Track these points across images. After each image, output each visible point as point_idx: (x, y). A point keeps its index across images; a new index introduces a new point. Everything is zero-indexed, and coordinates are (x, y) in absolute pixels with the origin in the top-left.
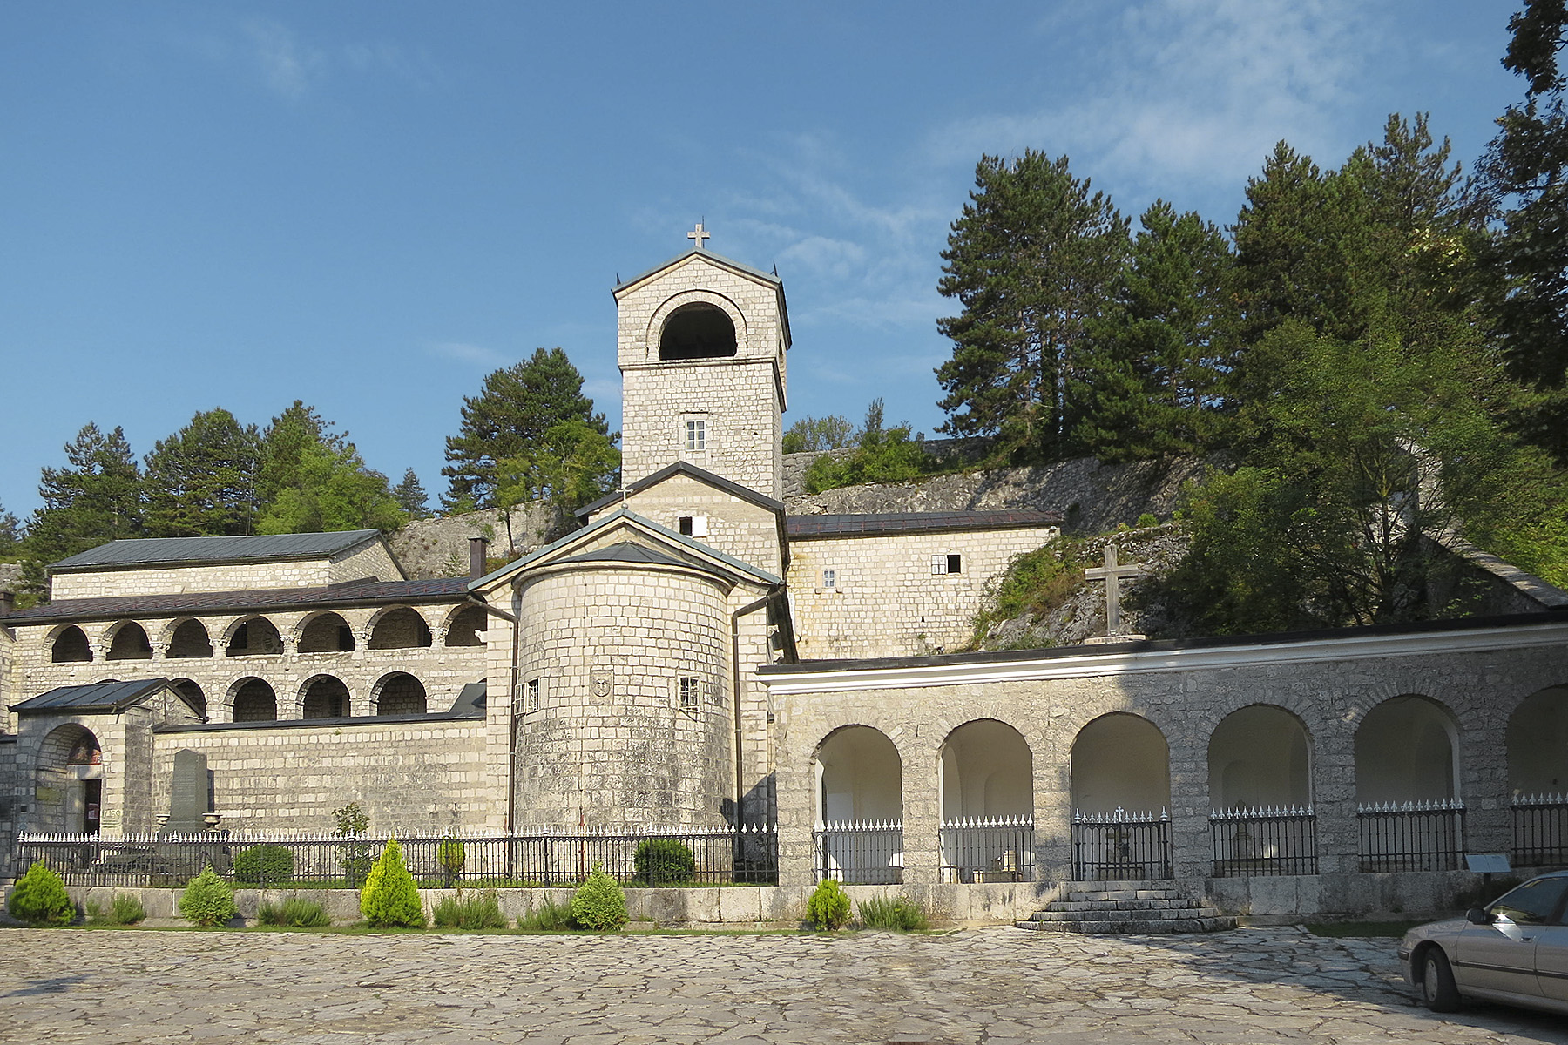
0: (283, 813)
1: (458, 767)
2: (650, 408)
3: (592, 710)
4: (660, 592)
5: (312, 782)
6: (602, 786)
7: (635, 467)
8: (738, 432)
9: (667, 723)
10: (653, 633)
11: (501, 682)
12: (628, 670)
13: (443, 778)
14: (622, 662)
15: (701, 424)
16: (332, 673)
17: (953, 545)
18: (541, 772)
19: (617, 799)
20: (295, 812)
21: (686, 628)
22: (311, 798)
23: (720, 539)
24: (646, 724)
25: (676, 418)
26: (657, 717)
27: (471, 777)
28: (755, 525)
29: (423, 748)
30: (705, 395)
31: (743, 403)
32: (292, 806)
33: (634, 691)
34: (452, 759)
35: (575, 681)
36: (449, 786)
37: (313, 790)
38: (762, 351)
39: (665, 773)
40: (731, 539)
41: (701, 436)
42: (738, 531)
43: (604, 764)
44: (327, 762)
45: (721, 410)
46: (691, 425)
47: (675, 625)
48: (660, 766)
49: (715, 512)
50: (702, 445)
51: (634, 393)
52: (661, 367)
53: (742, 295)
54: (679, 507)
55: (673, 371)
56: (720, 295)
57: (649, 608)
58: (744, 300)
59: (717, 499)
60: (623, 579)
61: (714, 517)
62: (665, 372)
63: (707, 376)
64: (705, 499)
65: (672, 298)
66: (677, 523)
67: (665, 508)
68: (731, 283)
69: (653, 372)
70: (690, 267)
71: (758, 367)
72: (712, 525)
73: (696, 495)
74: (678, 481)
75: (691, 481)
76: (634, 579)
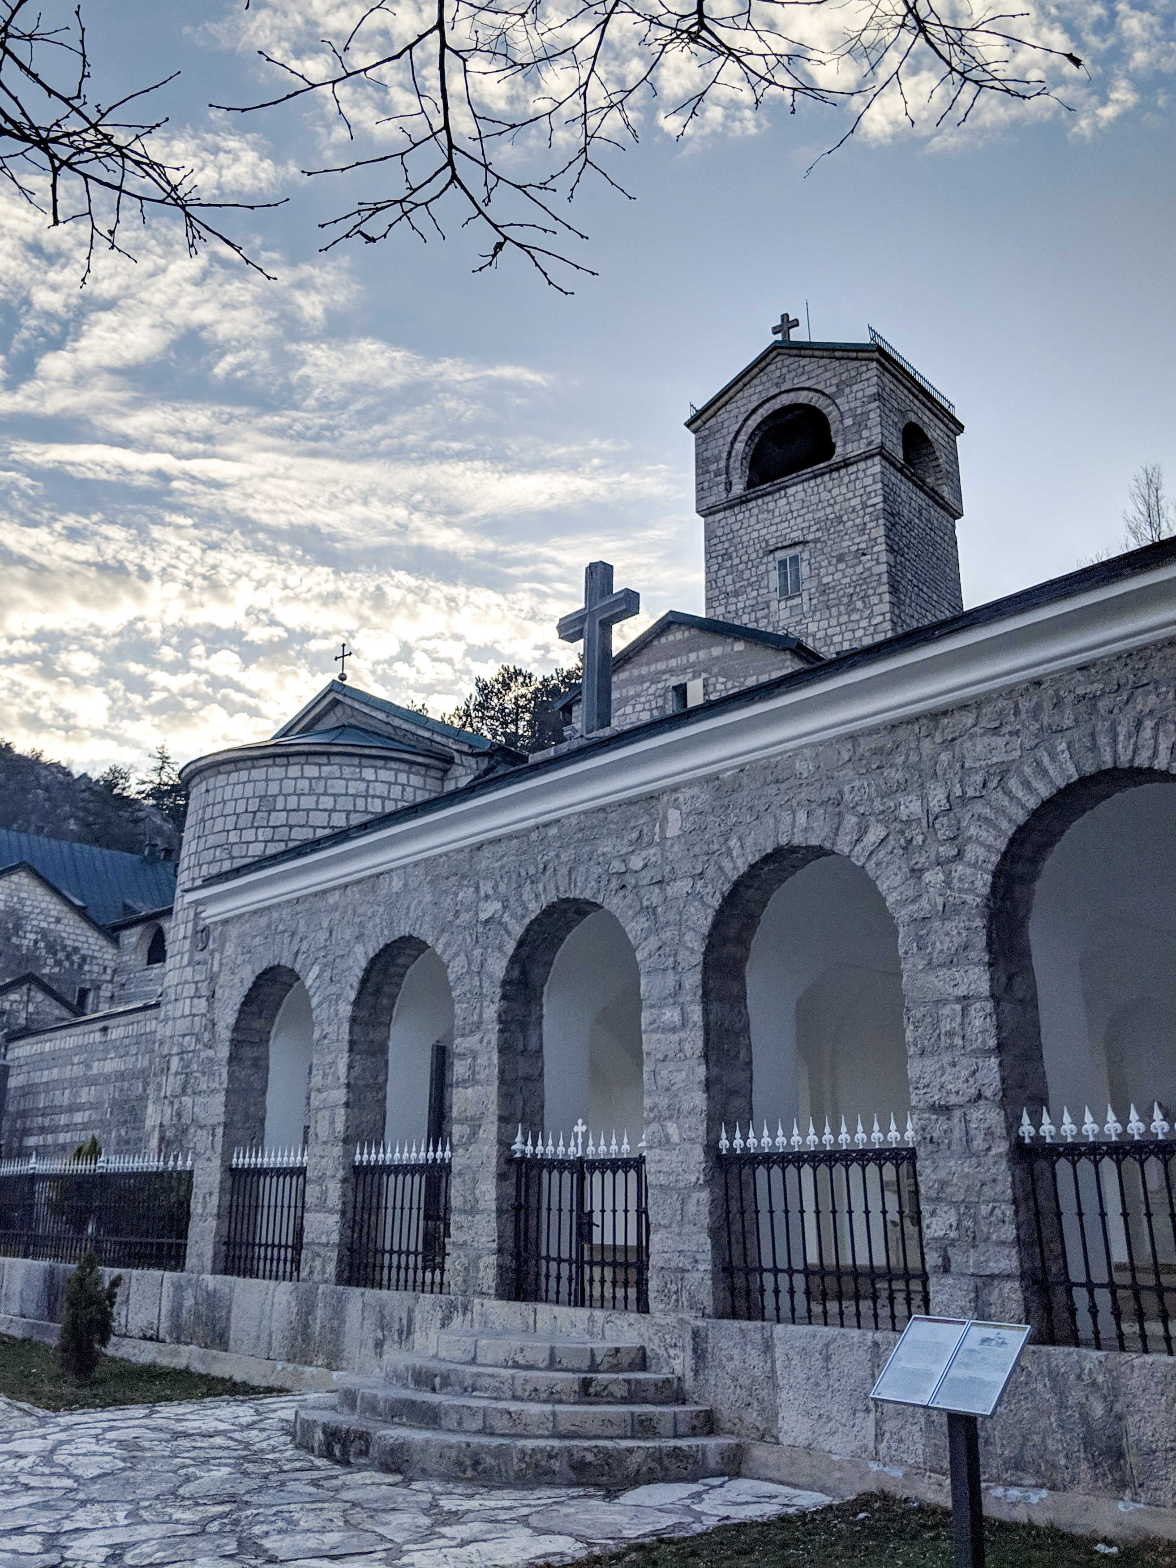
2: (734, 555)
4: (288, 786)
15: (795, 559)
25: (765, 560)
30: (800, 520)
31: (845, 518)
35: (182, 931)
37: (83, 1107)
38: (865, 442)
41: (796, 574)
45: (819, 534)
46: (782, 563)
47: (308, 833)
49: (714, 670)
50: (796, 587)
52: (743, 501)
53: (835, 381)
54: (671, 671)
55: (760, 501)
56: (809, 389)
57: (269, 812)
58: (837, 385)
59: (716, 651)
60: (244, 775)
61: (716, 676)
62: (750, 505)
63: (801, 495)
64: (702, 654)
65: (754, 411)
66: (670, 695)
67: (655, 678)
68: (821, 370)
69: (737, 510)
70: (772, 367)
71: (862, 465)
72: (711, 689)
73: (690, 651)
74: (671, 638)
75: (687, 634)
76: (256, 773)
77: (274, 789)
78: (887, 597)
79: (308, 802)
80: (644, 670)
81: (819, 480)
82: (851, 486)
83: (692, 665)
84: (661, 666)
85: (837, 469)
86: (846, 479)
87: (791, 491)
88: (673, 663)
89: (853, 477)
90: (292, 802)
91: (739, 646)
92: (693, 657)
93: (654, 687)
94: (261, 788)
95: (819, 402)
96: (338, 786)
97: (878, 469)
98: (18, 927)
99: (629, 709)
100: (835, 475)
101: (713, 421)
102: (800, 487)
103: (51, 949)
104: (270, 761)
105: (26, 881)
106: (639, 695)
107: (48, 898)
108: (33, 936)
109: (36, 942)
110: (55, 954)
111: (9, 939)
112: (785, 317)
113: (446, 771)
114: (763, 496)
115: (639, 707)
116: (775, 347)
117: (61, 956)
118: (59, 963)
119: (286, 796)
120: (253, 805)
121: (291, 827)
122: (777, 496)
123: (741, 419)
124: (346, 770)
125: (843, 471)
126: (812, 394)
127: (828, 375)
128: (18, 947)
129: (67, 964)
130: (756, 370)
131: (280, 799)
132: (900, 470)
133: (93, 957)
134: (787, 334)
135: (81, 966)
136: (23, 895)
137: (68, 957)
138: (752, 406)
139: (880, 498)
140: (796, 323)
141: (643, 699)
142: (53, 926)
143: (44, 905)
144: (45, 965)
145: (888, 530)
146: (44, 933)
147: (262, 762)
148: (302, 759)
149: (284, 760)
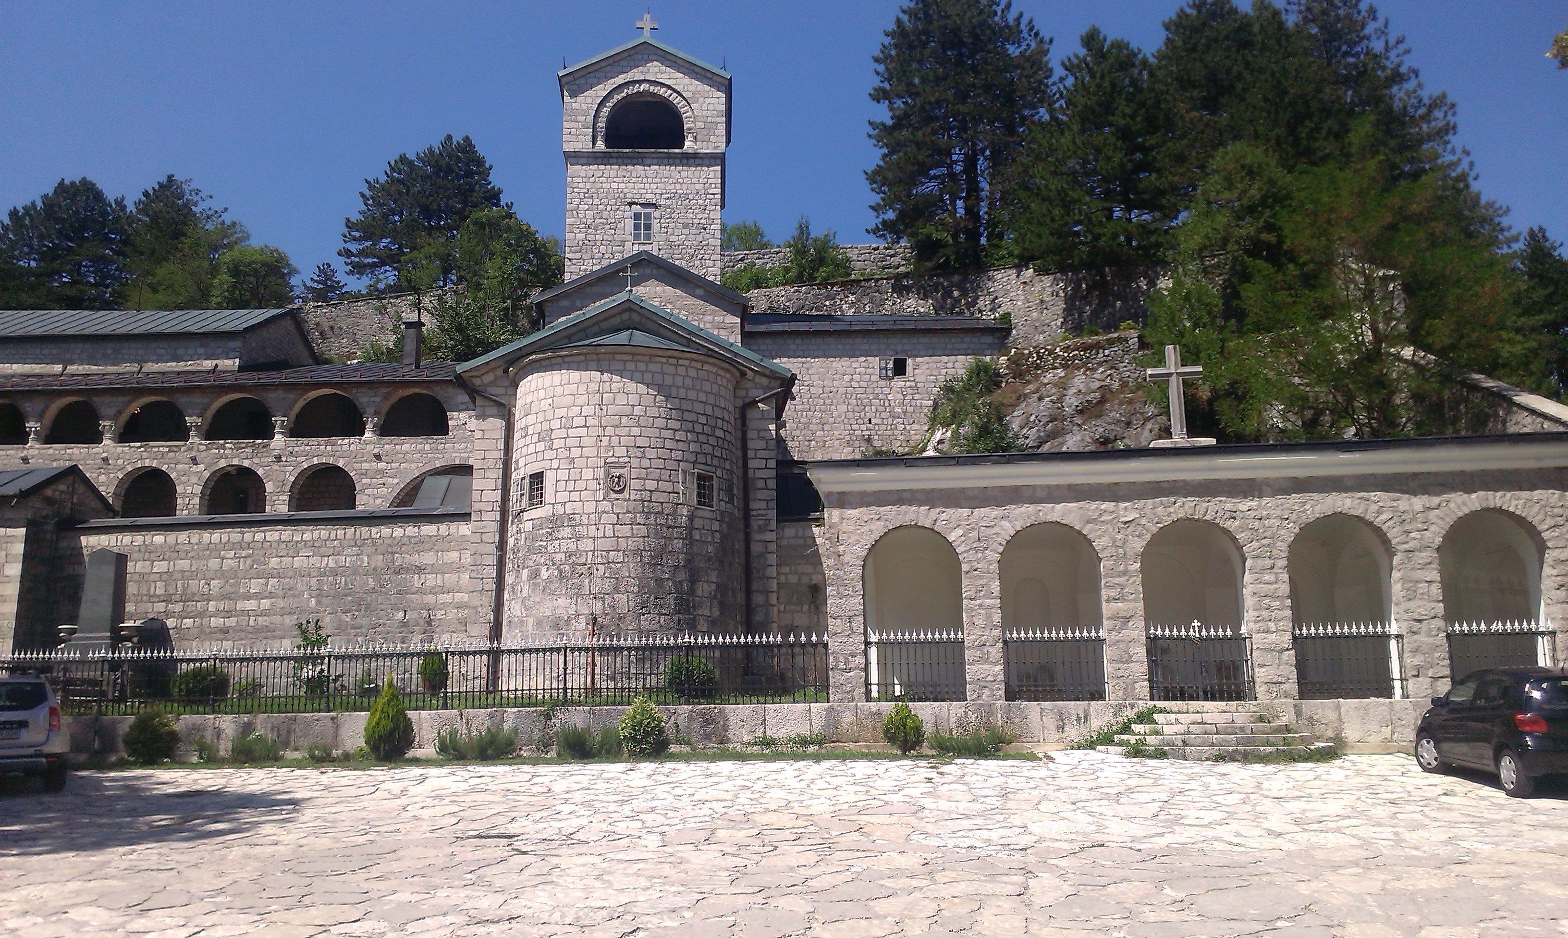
0: (216, 622)
1: (435, 570)
2: (595, 196)
3: (606, 506)
5: (255, 586)
6: (616, 590)
7: (578, 255)
8: (685, 226)
9: (685, 521)
11: (489, 474)
12: (645, 463)
13: (416, 581)
14: (639, 455)
15: (648, 216)
16: (246, 463)
17: (899, 348)
18: (544, 574)
19: (632, 604)
20: (232, 622)
22: (251, 605)
24: (663, 522)
25: (622, 208)
26: (674, 514)
27: (450, 578)
28: (718, 319)
29: (395, 547)
30: (653, 186)
31: (691, 197)
32: (228, 614)
33: (650, 485)
34: (428, 558)
35: (588, 474)
36: (421, 591)
37: (257, 596)
38: (711, 145)
39: (682, 576)
41: (648, 227)
43: (618, 565)
44: (274, 562)
45: (669, 202)
46: (637, 216)
48: (677, 567)
49: (678, 304)
50: (648, 237)
51: (580, 180)
52: (606, 156)
53: (691, 89)
55: (619, 161)
56: (669, 87)
58: (693, 93)
62: (611, 161)
63: (655, 167)
65: (621, 87)
68: (680, 75)
69: (599, 161)
71: (707, 162)
73: (658, 285)
74: (640, 271)
75: (654, 272)
76: (653, 367)
77: (668, 380)
81: (671, 160)
82: (697, 174)
83: (660, 296)
85: (686, 158)
86: (693, 167)
87: (648, 161)
89: (699, 167)
90: (682, 393)
94: (658, 379)
95: (677, 101)
97: (718, 168)
100: (685, 161)
101: (582, 81)
102: (655, 161)
114: (623, 157)
122: (635, 161)
125: (691, 160)
126: (670, 91)
127: (686, 81)
138: (620, 81)
139: (718, 190)
145: (722, 215)
147: (658, 359)
148: (687, 363)
149: (674, 361)
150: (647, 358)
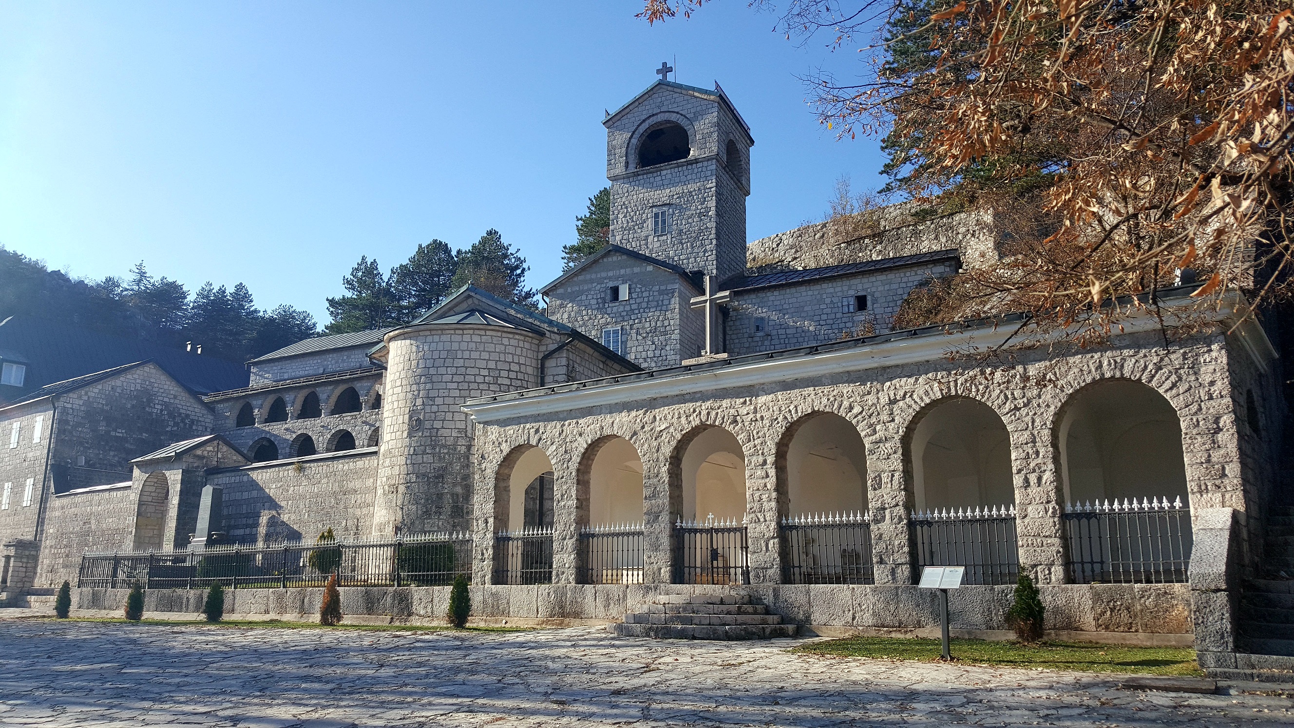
2: (628, 206)
3: (407, 441)
4: (464, 346)
6: (410, 502)
8: (690, 216)
9: (463, 449)
10: (456, 378)
12: (435, 408)
13: (353, 499)
14: (431, 403)
15: (664, 213)
17: (860, 287)
19: (420, 512)
21: (485, 372)
23: (638, 301)
24: (446, 451)
25: (646, 211)
26: (455, 445)
28: (663, 288)
30: (668, 190)
31: (694, 193)
33: (438, 425)
34: (359, 484)
35: (401, 420)
38: (708, 150)
39: (459, 490)
40: (646, 299)
41: (665, 222)
42: (651, 293)
43: (413, 485)
45: (679, 200)
46: (657, 214)
47: (476, 371)
48: (455, 485)
49: (635, 280)
50: (664, 229)
51: (618, 196)
52: (636, 174)
53: (693, 110)
54: (610, 278)
55: (645, 176)
56: (678, 113)
57: (454, 359)
58: (694, 113)
59: (637, 270)
60: (436, 338)
61: (636, 284)
62: (639, 178)
63: (669, 176)
64: (628, 271)
65: (644, 121)
66: (609, 292)
67: (600, 281)
68: (684, 103)
69: (631, 179)
70: (656, 96)
71: (705, 164)
72: (633, 290)
73: (622, 268)
74: (610, 259)
75: (619, 258)
76: (444, 338)
77: (455, 346)
78: (714, 242)
79: (475, 355)
80: (593, 276)
81: (680, 169)
82: (698, 175)
83: (623, 276)
84: (604, 275)
85: (691, 164)
86: (696, 171)
87: (664, 172)
88: (610, 274)
89: (700, 170)
90: (466, 355)
91: (650, 268)
92: (622, 272)
93: (599, 286)
94: (448, 346)
95: (683, 122)
96: (491, 347)
97: (714, 167)
98: (150, 401)
99: (584, 297)
100: (690, 167)
101: (618, 123)
102: (669, 171)
103: (171, 415)
104: (452, 332)
105: (154, 371)
106: (590, 290)
107: (168, 383)
108: (159, 407)
109: (162, 410)
110: (174, 418)
111: (144, 408)
112: (665, 64)
113: (540, 341)
114: (647, 173)
115: (590, 297)
116: (660, 84)
117: (178, 420)
118: (176, 424)
119: (463, 351)
120: (444, 354)
121: (467, 368)
122: (655, 174)
123: (636, 124)
124: (495, 339)
125: (694, 165)
126: (679, 116)
127: (690, 106)
128: (151, 414)
129: (182, 425)
130: (647, 96)
131: (459, 353)
132: (724, 168)
133: (198, 421)
134: (665, 76)
135: (191, 427)
136: (152, 380)
137: (183, 421)
138: (643, 117)
139: (714, 184)
140: (670, 70)
141: (592, 293)
142: (172, 401)
143: (166, 387)
144: (168, 426)
145: (717, 203)
146: (166, 405)
147: (448, 332)
148: (471, 332)
149: (461, 332)
150: (440, 332)
